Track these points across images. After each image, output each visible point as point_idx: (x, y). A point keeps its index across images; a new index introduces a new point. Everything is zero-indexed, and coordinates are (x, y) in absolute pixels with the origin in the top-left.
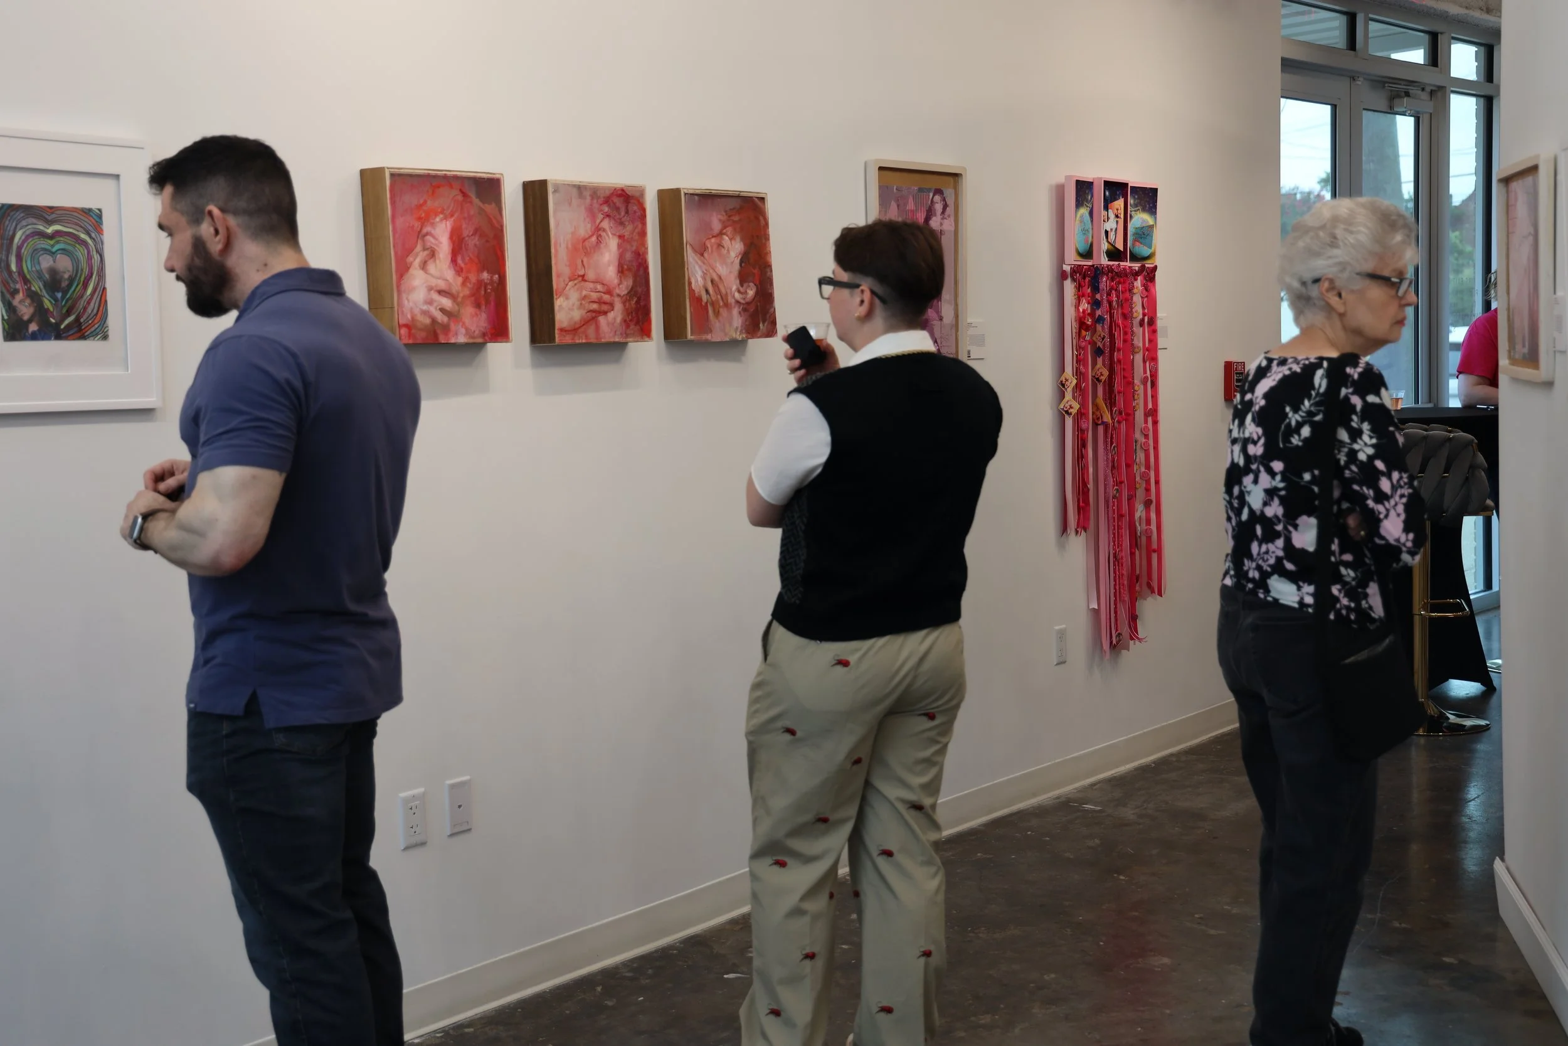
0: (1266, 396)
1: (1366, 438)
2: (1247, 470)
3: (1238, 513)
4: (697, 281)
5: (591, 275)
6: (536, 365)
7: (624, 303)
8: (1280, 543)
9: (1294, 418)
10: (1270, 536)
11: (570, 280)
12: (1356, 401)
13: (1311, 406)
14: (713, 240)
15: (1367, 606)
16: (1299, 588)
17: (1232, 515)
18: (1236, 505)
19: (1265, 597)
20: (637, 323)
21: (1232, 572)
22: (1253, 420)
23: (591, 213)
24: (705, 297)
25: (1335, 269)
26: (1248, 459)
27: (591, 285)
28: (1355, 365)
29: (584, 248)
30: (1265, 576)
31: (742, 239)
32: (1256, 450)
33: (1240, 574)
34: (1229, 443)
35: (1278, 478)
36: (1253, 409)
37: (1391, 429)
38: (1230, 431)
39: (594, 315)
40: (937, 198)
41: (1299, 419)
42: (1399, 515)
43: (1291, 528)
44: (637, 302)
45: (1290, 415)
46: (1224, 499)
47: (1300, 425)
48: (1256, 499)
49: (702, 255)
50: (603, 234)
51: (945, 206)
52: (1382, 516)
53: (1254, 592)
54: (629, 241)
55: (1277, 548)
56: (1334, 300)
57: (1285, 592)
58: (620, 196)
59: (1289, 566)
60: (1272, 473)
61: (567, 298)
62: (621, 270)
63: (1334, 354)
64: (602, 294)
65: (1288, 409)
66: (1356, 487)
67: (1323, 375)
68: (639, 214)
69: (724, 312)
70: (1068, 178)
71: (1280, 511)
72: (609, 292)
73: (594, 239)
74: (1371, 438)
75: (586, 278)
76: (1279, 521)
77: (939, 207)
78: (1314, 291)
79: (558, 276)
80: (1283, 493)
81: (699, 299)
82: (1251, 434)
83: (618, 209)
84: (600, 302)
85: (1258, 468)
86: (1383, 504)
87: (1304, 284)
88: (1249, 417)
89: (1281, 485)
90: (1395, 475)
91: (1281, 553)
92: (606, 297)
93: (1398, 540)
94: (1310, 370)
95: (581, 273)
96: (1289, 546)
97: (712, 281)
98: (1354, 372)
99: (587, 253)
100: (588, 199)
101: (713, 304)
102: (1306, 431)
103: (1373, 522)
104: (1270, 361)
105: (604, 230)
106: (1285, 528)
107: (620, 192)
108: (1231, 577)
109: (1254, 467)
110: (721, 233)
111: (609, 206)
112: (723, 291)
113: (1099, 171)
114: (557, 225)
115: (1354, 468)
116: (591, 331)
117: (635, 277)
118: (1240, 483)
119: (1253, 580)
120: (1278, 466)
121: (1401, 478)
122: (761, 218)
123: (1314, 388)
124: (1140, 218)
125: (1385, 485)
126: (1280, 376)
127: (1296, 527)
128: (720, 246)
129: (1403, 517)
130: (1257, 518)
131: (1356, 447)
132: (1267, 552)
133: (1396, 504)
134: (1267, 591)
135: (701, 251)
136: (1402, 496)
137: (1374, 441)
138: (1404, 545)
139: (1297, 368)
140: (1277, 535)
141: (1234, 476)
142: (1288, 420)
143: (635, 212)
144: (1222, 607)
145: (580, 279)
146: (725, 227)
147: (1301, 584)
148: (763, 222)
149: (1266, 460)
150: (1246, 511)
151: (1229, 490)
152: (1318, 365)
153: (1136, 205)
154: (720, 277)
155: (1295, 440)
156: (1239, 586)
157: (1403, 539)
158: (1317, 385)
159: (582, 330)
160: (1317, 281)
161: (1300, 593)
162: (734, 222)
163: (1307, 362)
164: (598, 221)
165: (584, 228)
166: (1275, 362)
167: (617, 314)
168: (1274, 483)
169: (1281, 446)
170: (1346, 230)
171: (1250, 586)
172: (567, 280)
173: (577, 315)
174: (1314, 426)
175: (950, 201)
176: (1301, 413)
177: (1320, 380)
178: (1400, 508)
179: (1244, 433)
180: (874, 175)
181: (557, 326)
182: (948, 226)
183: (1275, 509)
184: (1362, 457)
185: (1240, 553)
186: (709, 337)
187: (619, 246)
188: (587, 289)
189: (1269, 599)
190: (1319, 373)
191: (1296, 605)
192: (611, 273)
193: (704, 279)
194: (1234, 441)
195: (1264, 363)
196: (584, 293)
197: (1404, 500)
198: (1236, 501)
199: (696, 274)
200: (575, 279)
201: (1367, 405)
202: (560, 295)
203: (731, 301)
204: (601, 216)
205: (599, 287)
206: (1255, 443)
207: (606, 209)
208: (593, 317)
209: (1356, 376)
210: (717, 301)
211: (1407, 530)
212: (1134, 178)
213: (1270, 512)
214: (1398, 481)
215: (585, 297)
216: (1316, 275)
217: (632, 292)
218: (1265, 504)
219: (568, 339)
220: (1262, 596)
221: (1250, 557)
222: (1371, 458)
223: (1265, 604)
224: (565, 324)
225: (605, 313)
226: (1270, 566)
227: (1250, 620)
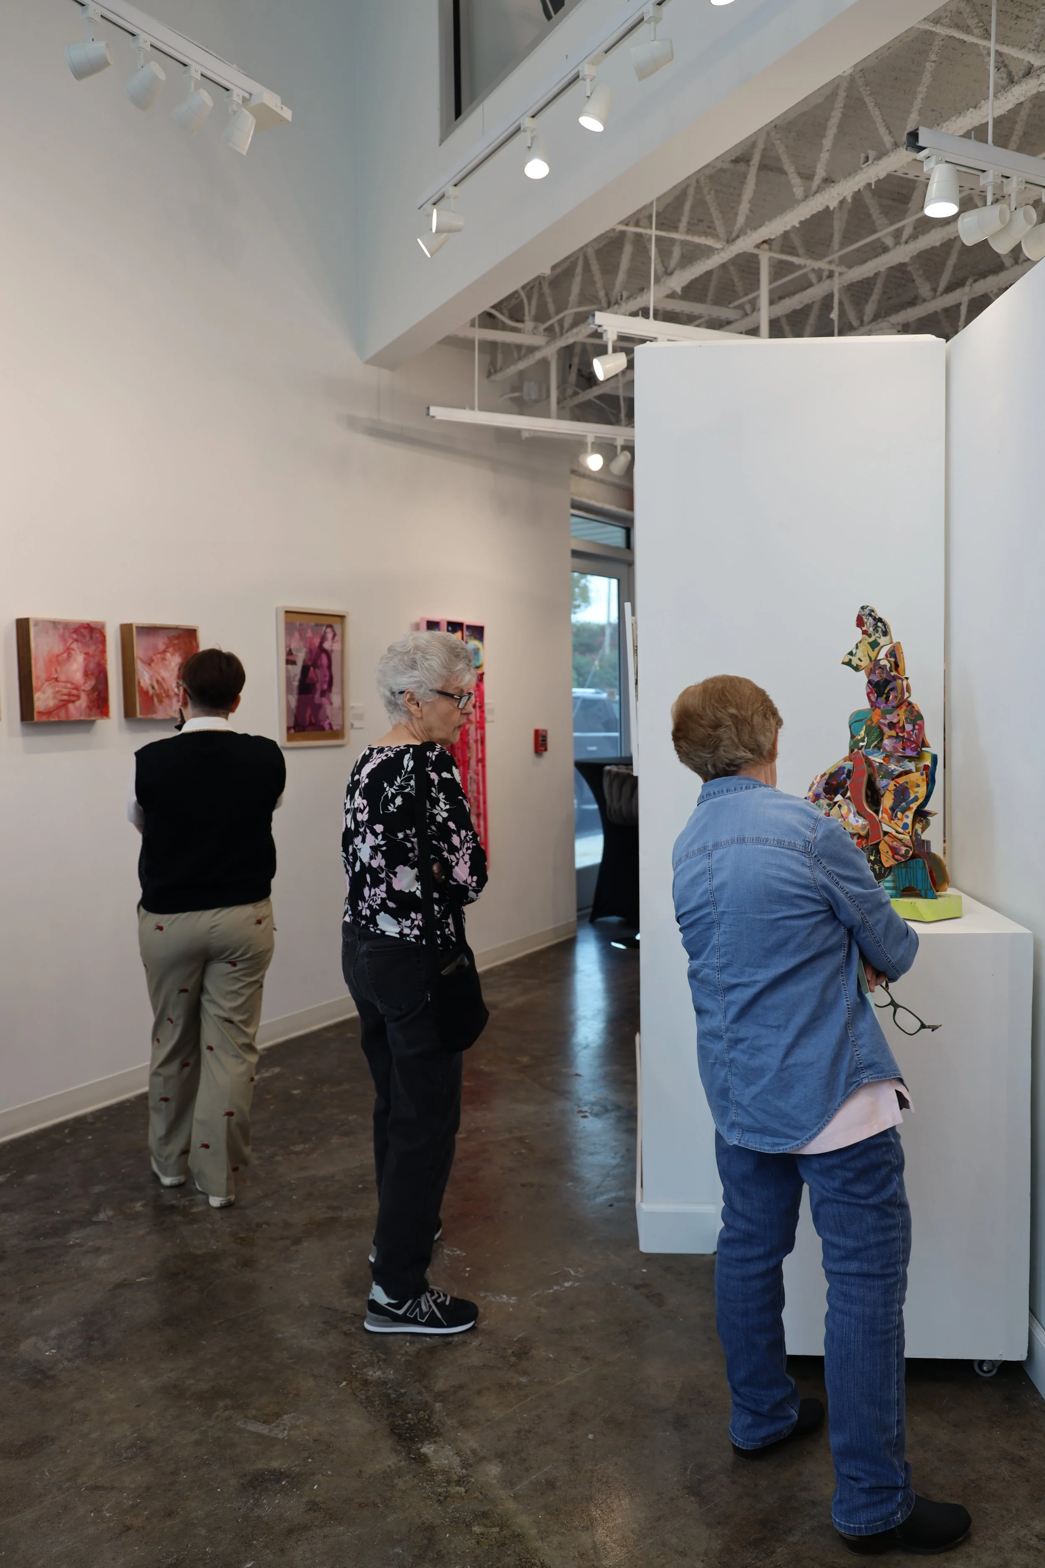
0: (369, 776)
1: (442, 805)
2: (356, 833)
3: (353, 866)
4: (145, 681)
5: (62, 678)
6: (25, 734)
7: (88, 695)
8: (383, 887)
9: (390, 791)
10: (376, 882)
11: (47, 681)
12: (434, 776)
13: (401, 782)
14: (159, 656)
15: (449, 932)
16: (399, 923)
17: (349, 868)
18: (351, 860)
19: (375, 930)
20: (98, 707)
21: (350, 912)
22: (360, 794)
23: (64, 639)
24: (151, 691)
25: (415, 686)
26: (357, 824)
27: (63, 684)
28: (433, 750)
29: (57, 661)
30: (375, 912)
31: (180, 655)
32: (363, 817)
33: (356, 913)
34: (344, 814)
35: (380, 837)
36: (360, 787)
37: (460, 798)
38: (345, 804)
39: (64, 703)
40: (329, 630)
41: (394, 792)
42: (466, 863)
43: (392, 876)
44: (99, 695)
45: (387, 789)
46: (343, 856)
47: (394, 796)
48: (365, 854)
49: (150, 665)
50: (73, 652)
51: (334, 635)
52: (454, 864)
53: (366, 927)
54: (93, 656)
55: (381, 891)
56: (413, 708)
57: (388, 926)
58: (85, 628)
59: (391, 905)
60: (375, 834)
61: (44, 692)
62: (86, 674)
63: (418, 743)
64: (71, 690)
65: (385, 785)
66: (434, 842)
67: (410, 758)
68: (100, 639)
69: (166, 701)
70: (422, 619)
71: (383, 863)
72: (77, 688)
73: (65, 655)
74: (446, 804)
75: (59, 679)
76: (382, 870)
77: (330, 635)
78: (401, 700)
79: (37, 678)
80: (384, 848)
81: (147, 693)
82: (359, 805)
83: (84, 636)
84: (69, 695)
85: (365, 830)
86: (455, 855)
87: (393, 693)
88: (357, 792)
89: (383, 843)
90: (463, 833)
91: (384, 895)
92: (74, 692)
93: (465, 882)
94: (400, 754)
95: (55, 676)
96: (390, 889)
97: (158, 681)
98: (432, 755)
99: (60, 664)
100: (61, 630)
101: (158, 695)
102: (399, 801)
103: (447, 868)
104: (371, 750)
105: (73, 649)
106: (387, 875)
107: (86, 626)
108: (349, 915)
109: (362, 830)
110: (165, 651)
111: (77, 634)
112: (166, 687)
113: (443, 615)
114: (37, 646)
115: (433, 828)
116: (62, 713)
117: (97, 679)
118: (352, 843)
119: (365, 917)
120: (379, 828)
121: (467, 835)
122: (194, 642)
123: (404, 769)
124: (473, 643)
125: (456, 840)
126: (380, 760)
127: (395, 874)
128: (164, 659)
129: (469, 864)
130: (366, 868)
131: (435, 811)
132: (375, 895)
133: (464, 855)
134: (376, 925)
135: (149, 663)
136: (468, 848)
137: (448, 807)
138: (470, 885)
139: (391, 754)
140: (381, 881)
141: (348, 837)
142: (386, 793)
143: (97, 638)
144: (344, 939)
145: (54, 680)
146: (167, 648)
147: (400, 919)
148: (194, 644)
149: (370, 823)
150: (358, 864)
151: (345, 850)
152: (406, 751)
153: (470, 636)
154: (163, 679)
155: (391, 808)
156: (355, 922)
157: (469, 881)
158: (405, 767)
159: (55, 712)
160: (401, 693)
161: (400, 926)
162: (175, 645)
163: (398, 749)
164: (68, 644)
165: (58, 648)
166: (375, 751)
167: (83, 702)
168: (377, 842)
169: (381, 813)
170: (423, 657)
171: (364, 922)
172: (44, 681)
173: (51, 703)
174: (405, 796)
175: (338, 631)
176: (394, 787)
177: (408, 762)
178: (467, 858)
179: (354, 805)
180: (282, 616)
181: (36, 710)
182: (336, 647)
183: (379, 862)
184: (439, 819)
185: (355, 896)
186: (154, 716)
187: (85, 659)
188: (59, 687)
189: (378, 932)
190: (407, 756)
191: (398, 936)
192: (78, 677)
193: (151, 679)
194: (347, 812)
195: (368, 752)
196: (57, 689)
197: (470, 851)
198: (351, 857)
199: (145, 677)
200: (50, 680)
201: (442, 780)
202: (38, 690)
203: (172, 693)
204: (70, 641)
205: (69, 685)
206: (362, 811)
207: (75, 636)
208: (64, 704)
209: (434, 758)
210: (161, 694)
211: (471, 874)
212: (468, 619)
213: (375, 864)
214: (465, 837)
215: (57, 692)
216: (402, 688)
217: (94, 689)
218: (371, 858)
219: (44, 719)
220: (372, 930)
221: (363, 899)
222: (445, 820)
223: (374, 936)
224: (42, 709)
225: (73, 702)
226: (377, 905)
227: (364, 948)
